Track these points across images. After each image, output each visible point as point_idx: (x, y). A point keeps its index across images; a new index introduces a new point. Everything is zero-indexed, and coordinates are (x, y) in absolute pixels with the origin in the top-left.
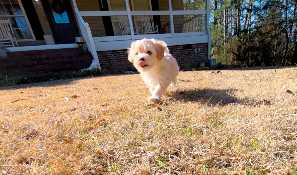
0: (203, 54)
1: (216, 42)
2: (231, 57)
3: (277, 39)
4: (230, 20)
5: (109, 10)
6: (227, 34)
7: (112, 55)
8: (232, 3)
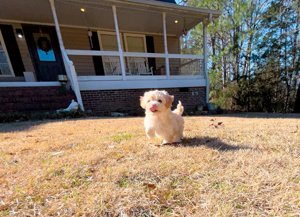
0: (201, 97)
1: (215, 86)
2: (230, 101)
3: (277, 85)
4: (229, 66)
5: (101, 50)
6: (226, 79)
7: (99, 95)
8: (230, 50)
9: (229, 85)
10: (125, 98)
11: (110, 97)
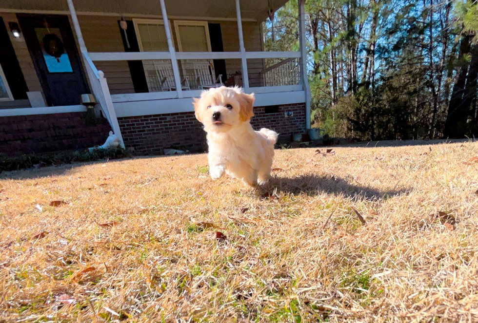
0: (299, 120)
1: (319, 101)
2: (344, 125)
3: (418, 96)
4: (340, 67)
5: (140, 50)
6: (336, 89)
7: (143, 124)
8: (342, 40)
9: (341, 99)
10: (183, 127)
11: (161, 126)
